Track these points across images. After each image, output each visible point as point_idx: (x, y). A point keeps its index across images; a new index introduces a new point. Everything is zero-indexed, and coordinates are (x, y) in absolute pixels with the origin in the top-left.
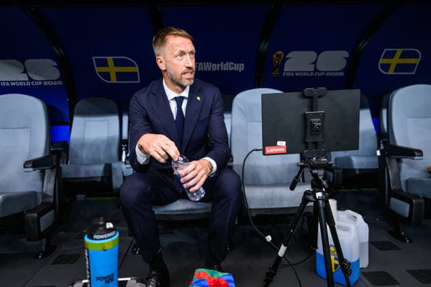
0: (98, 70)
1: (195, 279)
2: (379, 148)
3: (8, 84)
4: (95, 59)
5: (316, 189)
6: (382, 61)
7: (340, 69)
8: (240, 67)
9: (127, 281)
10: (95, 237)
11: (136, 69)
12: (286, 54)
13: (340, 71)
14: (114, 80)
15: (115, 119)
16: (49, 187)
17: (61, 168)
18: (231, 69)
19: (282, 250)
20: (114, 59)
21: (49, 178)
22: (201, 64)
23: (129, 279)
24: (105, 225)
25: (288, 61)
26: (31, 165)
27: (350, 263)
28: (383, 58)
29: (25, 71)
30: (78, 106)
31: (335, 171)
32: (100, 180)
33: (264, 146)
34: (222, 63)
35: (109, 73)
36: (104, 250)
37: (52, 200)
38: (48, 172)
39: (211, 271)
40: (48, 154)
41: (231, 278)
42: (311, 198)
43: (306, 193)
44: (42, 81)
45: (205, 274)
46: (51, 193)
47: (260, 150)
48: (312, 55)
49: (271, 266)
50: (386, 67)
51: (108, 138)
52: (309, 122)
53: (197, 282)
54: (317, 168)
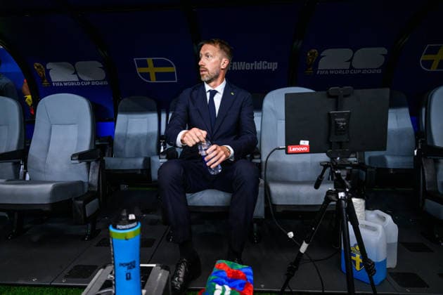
0: (140, 70)
1: (215, 270)
2: (416, 147)
3: (61, 84)
4: (137, 61)
5: (338, 189)
6: (424, 57)
7: (378, 66)
8: (273, 66)
9: (152, 267)
10: (118, 227)
11: (173, 69)
12: (320, 52)
13: (377, 69)
14: (153, 80)
15: (154, 116)
16: (94, 178)
17: (104, 160)
18: (265, 68)
19: (304, 247)
20: (153, 60)
21: (94, 169)
22: (235, 63)
23: (154, 265)
24: (128, 217)
25: (323, 58)
26: (77, 157)
27: (374, 263)
28: (425, 54)
29: (75, 73)
30: (122, 103)
31: (368, 170)
32: (140, 172)
33: (287, 145)
34: (256, 62)
35: (149, 73)
36: (127, 239)
37: (97, 189)
38: (93, 163)
39: (232, 263)
40: (93, 148)
41: (250, 271)
42: (333, 197)
43: (329, 193)
44: (91, 81)
45: (225, 265)
46: (95, 183)
47: (282, 149)
48: (347, 52)
49: (293, 261)
50: (428, 64)
51: (148, 134)
52: (333, 122)
53: (216, 273)
54: (340, 169)
